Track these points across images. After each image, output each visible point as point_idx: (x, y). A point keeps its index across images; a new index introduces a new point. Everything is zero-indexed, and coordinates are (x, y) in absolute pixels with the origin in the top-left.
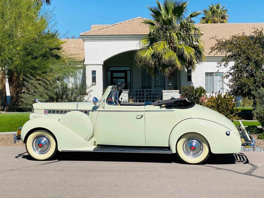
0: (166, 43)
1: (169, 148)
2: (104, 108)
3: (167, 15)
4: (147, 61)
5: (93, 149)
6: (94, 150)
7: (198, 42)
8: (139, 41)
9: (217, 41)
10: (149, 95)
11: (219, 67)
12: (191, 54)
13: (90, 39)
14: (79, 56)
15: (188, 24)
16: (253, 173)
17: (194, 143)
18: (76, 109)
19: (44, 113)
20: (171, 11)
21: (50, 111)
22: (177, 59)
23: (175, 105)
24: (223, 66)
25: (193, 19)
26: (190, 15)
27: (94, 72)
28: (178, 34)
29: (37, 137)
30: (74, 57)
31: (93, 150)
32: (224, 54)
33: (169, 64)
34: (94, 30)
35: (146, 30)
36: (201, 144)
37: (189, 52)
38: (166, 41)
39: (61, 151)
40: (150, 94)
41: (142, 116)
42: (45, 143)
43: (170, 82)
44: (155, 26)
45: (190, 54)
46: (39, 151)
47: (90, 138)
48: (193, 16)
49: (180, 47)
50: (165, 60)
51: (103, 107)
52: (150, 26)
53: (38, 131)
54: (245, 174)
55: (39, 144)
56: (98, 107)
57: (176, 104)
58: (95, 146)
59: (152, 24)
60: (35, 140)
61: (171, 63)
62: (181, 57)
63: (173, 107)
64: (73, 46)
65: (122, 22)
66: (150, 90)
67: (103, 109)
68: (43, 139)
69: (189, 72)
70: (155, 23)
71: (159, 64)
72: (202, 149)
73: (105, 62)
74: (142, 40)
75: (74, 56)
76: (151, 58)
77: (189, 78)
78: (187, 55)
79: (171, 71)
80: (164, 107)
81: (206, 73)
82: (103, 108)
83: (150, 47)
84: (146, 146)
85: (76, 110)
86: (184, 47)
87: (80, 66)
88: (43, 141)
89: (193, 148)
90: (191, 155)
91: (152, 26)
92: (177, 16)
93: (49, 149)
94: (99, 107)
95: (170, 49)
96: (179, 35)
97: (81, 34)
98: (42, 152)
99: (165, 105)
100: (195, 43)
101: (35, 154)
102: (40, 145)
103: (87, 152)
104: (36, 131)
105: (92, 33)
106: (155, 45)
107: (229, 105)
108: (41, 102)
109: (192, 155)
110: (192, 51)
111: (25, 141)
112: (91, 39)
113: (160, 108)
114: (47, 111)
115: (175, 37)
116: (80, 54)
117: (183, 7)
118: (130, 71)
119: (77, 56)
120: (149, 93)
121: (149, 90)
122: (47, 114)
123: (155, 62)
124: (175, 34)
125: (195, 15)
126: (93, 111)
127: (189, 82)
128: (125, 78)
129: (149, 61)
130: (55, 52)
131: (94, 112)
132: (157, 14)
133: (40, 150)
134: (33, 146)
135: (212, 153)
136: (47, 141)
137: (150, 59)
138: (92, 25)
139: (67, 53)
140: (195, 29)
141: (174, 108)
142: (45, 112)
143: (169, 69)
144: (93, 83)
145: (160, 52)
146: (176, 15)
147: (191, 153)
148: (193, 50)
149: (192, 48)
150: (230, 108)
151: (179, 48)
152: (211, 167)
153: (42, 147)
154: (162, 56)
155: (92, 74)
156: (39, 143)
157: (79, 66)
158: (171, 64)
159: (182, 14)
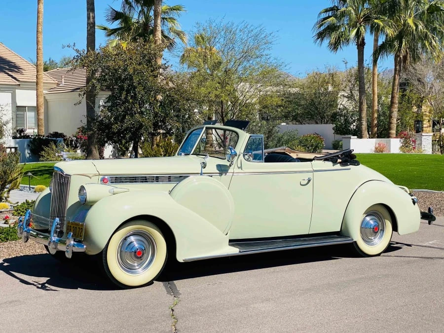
5: (238, 250)
6: (240, 252)
39: (183, 262)
41: (309, 181)
80: (339, 163)
82: (239, 168)
89: (376, 229)
94: (231, 165)
99: (341, 160)
113: (333, 166)
126: (220, 174)
141: (349, 165)
142: (105, 181)
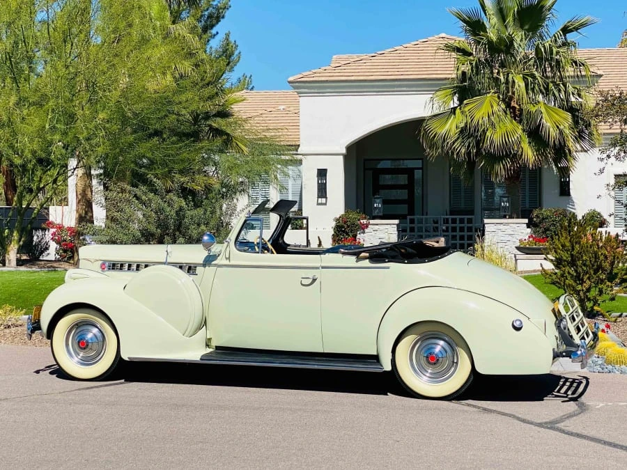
0: (497, 99)
1: (376, 358)
2: (229, 259)
3: (502, 29)
4: (448, 143)
5: (200, 357)
6: (201, 359)
7: (579, 95)
8: (431, 96)
9: (601, 94)
10: (450, 231)
11: (605, 161)
12: (561, 127)
13: (313, 91)
14: (284, 133)
15: (555, 50)
16: (561, 425)
17: (439, 346)
18: (164, 261)
19: (100, 270)
20: (510, 19)
21: (114, 265)
22: (526, 139)
23: (393, 253)
24: (613, 159)
25: (571, 37)
26: (562, 27)
27: (322, 173)
28: (528, 75)
29: (77, 324)
30: (272, 136)
31: (199, 359)
32: (618, 127)
33: (503, 153)
34: (324, 68)
35: (449, 68)
36: (453, 350)
37: (554, 122)
38: (496, 95)
39: (127, 359)
40: (452, 227)
41: (314, 280)
42: (95, 340)
43: (505, 199)
44: (471, 58)
45: (558, 127)
46: (79, 357)
47: (193, 330)
48: (571, 31)
49: (533, 109)
50: (492, 142)
51: (227, 256)
52: (459, 57)
53: (78, 310)
54: (540, 425)
55: (79, 342)
56: (215, 257)
57: (395, 251)
58: (209, 350)
59: (466, 53)
60: (73, 332)
61: (506, 151)
62: (535, 134)
63: (387, 258)
64: (281, 107)
65: (397, 48)
66: (452, 219)
67: (227, 262)
68: (89, 331)
69: (565, 172)
70: (472, 49)
71: (478, 153)
72: (457, 363)
73: (349, 148)
74: (439, 93)
75: (273, 134)
76: (458, 138)
77: (565, 190)
78: (551, 129)
79: (510, 169)
80: (365, 258)
81: (615, 176)
82: (226, 259)
83: (458, 111)
84: (325, 352)
85: (164, 263)
86: (543, 110)
87: (287, 158)
88: (90, 336)
89: (433, 358)
90: (428, 375)
91: (462, 58)
92: (528, 30)
93: (102, 354)
94: (219, 255)
95: (506, 114)
96: (530, 79)
97: (291, 79)
98: (87, 362)
99: (367, 254)
100: (573, 99)
101: (71, 365)
102: (82, 345)
103: (186, 363)
104: (75, 311)
105: (319, 75)
106: (470, 104)
107: (602, 258)
108: (102, 243)
109: (430, 376)
110: (566, 119)
111: (50, 334)
112: (316, 91)
113: (357, 262)
114: (107, 264)
115: (520, 84)
116: (287, 127)
117: (543, 7)
118: (421, 171)
119: (280, 134)
120: (450, 225)
121: (466, 217)
122: (106, 273)
123: (469, 146)
124: (521, 75)
125: (574, 28)
126: (204, 265)
127: (564, 198)
128: (410, 186)
129: (454, 144)
130: (218, 123)
131: (207, 267)
132: (475, 27)
133: (81, 355)
134: (67, 345)
135: (477, 372)
136: (99, 335)
137: (456, 140)
138: (334, 57)
139: (258, 125)
140: (576, 62)
141: (388, 262)
142: (103, 267)
143: (504, 165)
144: (320, 199)
145: (480, 122)
146: (527, 27)
147: (429, 371)
148: (569, 116)
149: (566, 110)
150: (606, 265)
151: (529, 113)
152: (474, 406)
153: (88, 349)
154: (484, 132)
155: (318, 176)
156: (80, 337)
157: (283, 157)
158: (508, 153)
159: (541, 26)
